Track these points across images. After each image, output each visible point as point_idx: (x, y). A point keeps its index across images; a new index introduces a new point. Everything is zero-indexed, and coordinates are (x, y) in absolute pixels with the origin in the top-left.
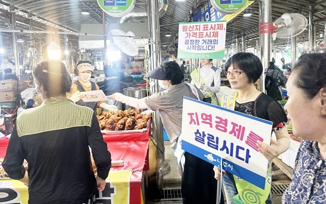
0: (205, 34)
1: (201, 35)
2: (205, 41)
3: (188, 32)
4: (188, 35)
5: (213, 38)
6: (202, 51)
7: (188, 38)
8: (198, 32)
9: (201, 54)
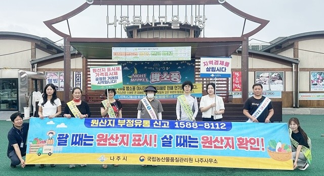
0: (109, 74)
1: (106, 74)
2: (109, 78)
3: (97, 73)
4: (98, 75)
5: (115, 76)
6: (108, 84)
7: (97, 77)
8: (104, 72)
9: (108, 86)
